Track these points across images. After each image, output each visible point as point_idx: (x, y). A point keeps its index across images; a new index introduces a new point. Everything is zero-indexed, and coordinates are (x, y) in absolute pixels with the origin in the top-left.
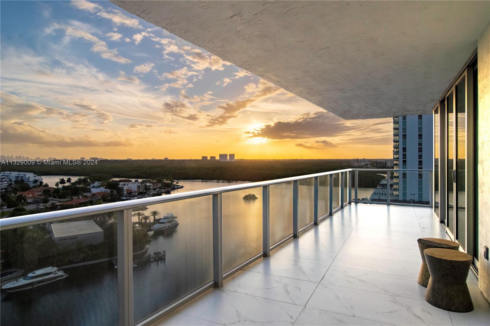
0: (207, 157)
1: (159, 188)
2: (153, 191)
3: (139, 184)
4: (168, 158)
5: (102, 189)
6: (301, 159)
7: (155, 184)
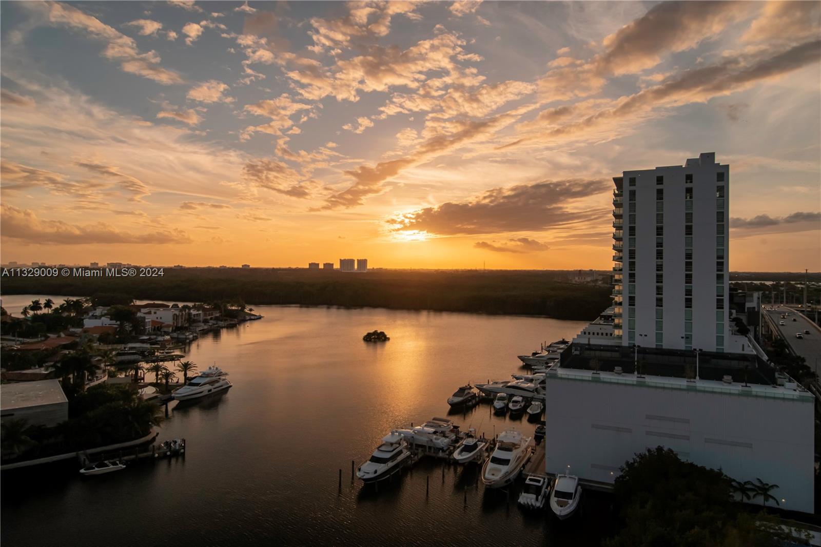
0: (318, 264)
1: (215, 320)
2: (203, 324)
3: (177, 312)
4: (249, 266)
5: (106, 321)
6: (485, 270)
7: (208, 313)
